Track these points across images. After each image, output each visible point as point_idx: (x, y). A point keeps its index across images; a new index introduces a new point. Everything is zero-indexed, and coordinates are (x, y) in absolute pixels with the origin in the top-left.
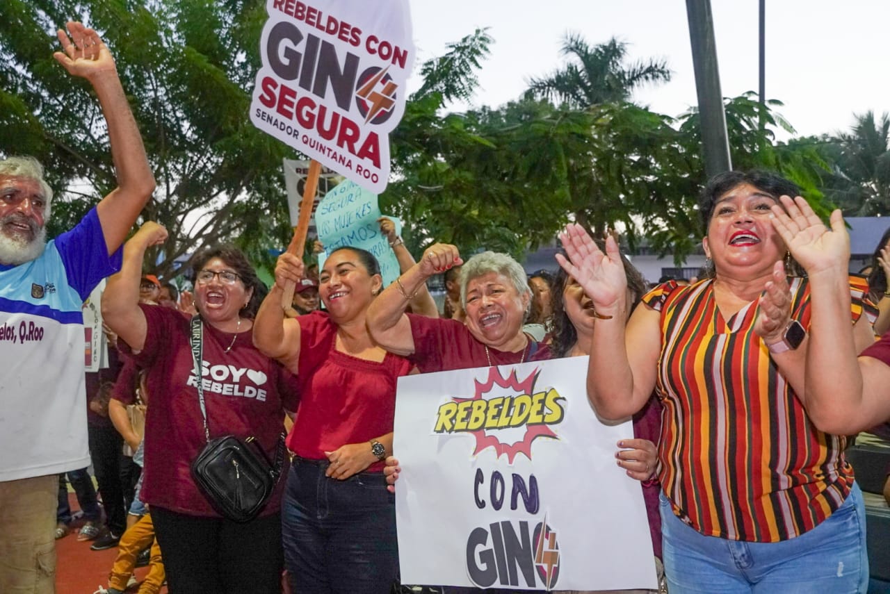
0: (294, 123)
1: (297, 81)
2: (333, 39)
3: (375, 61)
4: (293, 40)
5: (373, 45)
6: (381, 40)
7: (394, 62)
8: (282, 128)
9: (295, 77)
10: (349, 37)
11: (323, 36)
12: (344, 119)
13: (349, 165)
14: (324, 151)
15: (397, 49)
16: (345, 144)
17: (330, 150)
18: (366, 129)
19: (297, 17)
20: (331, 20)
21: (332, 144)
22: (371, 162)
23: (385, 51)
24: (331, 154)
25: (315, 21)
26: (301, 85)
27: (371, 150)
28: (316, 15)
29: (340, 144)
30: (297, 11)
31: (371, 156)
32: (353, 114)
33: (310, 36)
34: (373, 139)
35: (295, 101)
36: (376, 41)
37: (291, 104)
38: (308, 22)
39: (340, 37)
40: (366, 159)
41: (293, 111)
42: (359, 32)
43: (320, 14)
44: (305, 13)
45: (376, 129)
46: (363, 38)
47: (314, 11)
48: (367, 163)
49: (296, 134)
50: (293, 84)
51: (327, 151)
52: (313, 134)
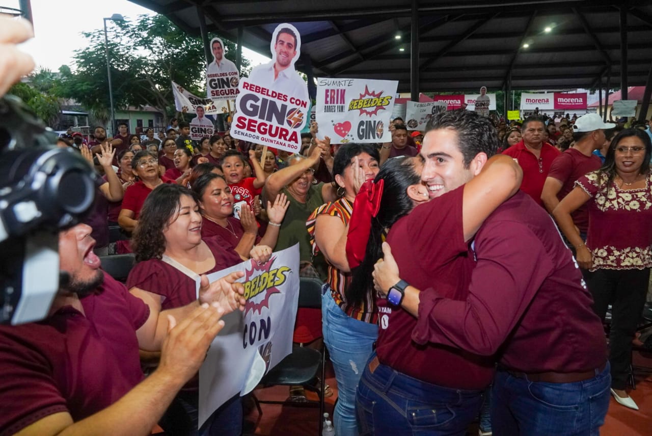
0: (257, 133)
1: (258, 116)
2: (275, 100)
3: (294, 106)
4: (254, 101)
5: (293, 101)
6: (296, 99)
7: (302, 106)
8: (250, 136)
9: (257, 115)
10: (282, 98)
11: (270, 98)
12: (281, 128)
13: (285, 145)
14: (272, 142)
15: (303, 102)
16: (282, 137)
17: (275, 141)
18: (291, 130)
19: (256, 91)
20: (273, 92)
21: (277, 138)
22: (294, 142)
23: (298, 102)
24: (276, 142)
25: (266, 93)
26: (260, 118)
27: (294, 138)
28: (266, 91)
29: (280, 138)
30: (256, 89)
31: (293, 140)
32: (286, 126)
33: (263, 99)
34: (295, 134)
35: (257, 125)
36: (294, 99)
37: (255, 126)
38: (262, 93)
39: (278, 98)
40: (292, 141)
41: (256, 129)
42: (287, 96)
43: (268, 90)
44: (261, 90)
45: (295, 130)
46: (289, 99)
47: (265, 89)
48: (293, 143)
49: (258, 138)
50: (256, 118)
51: (274, 142)
52: (267, 136)
